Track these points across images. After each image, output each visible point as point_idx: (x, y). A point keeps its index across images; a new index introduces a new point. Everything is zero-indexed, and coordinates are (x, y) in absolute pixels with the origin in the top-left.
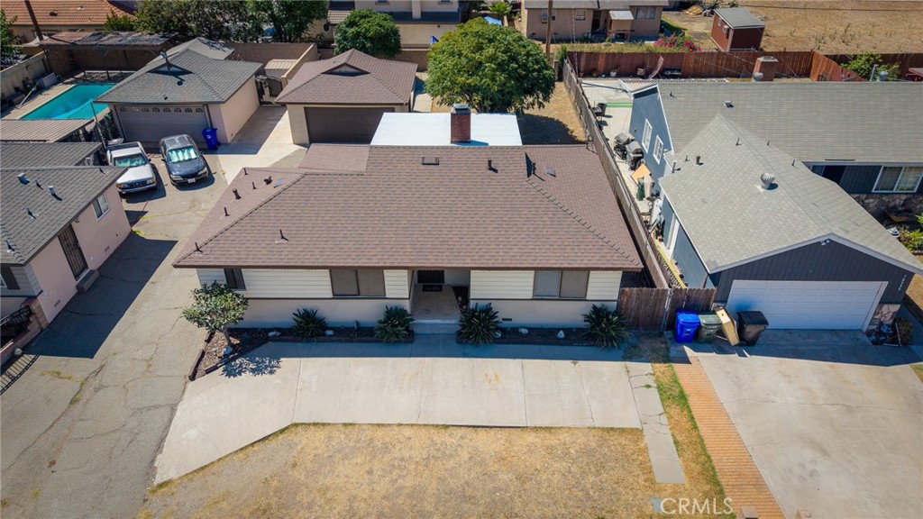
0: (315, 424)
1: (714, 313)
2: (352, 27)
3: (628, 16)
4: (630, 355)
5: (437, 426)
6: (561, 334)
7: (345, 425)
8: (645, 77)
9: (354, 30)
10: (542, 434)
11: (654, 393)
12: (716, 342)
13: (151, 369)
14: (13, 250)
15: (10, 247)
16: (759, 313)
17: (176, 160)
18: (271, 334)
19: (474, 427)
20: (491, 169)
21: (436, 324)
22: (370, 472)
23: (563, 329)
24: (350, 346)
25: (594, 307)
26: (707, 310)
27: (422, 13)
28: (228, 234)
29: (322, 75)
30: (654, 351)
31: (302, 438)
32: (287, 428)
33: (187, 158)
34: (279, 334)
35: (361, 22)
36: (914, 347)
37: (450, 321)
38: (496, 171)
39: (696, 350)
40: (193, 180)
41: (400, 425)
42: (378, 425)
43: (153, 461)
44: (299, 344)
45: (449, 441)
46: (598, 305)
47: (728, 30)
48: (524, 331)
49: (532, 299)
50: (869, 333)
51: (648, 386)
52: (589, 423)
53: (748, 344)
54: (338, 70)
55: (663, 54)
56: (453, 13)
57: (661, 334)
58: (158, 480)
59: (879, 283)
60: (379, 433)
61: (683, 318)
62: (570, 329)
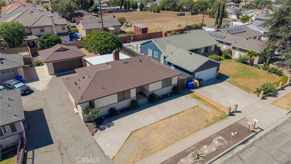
0: (137, 130)
1: (193, 81)
2: (45, 39)
3: (113, 29)
4: (184, 94)
5: (163, 119)
6: (169, 95)
7: (143, 127)
8: (129, 42)
9: (47, 39)
10: (183, 113)
11: (193, 99)
12: (196, 87)
13: (77, 138)
14: (17, 116)
15: (15, 116)
16: (200, 79)
17: (17, 87)
18: (103, 118)
19: (170, 117)
20: (141, 61)
21: (142, 102)
22: (159, 133)
23: (169, 93)
24: (127, 113)
25: (173, 86)
26: (192, 81)
27: (57, 34)
28: (87, 92)
29: (55, 52)
30: (186, 92)
31: (137, 134)
32: (131, 134)
33: (21, 86)
34: (105, 117)
35: (49, 37)
36: (223, 78)
37: (145, 100)
38: (142, 61)
39: (193, 90)
40: (28, 92)
41: (155, 122)
42: (151, 124)
43: (105, 155)
44: (113, 117)
45: (168, 121)
46: (174, 86)
47: (140, 29)
48: (161, 97)
49: (162, 88)
50: (215, 78)
51: (192, 98)
52: (189, 108)
53: (201, 86)
54: (59, 50)
55: (132, 36)
56: (67, 33)
57: (185, 89)
58: (111, 157)
59: (215, 67)
60: (153, 126)
61: (189, 83)
62: (170, 93)
